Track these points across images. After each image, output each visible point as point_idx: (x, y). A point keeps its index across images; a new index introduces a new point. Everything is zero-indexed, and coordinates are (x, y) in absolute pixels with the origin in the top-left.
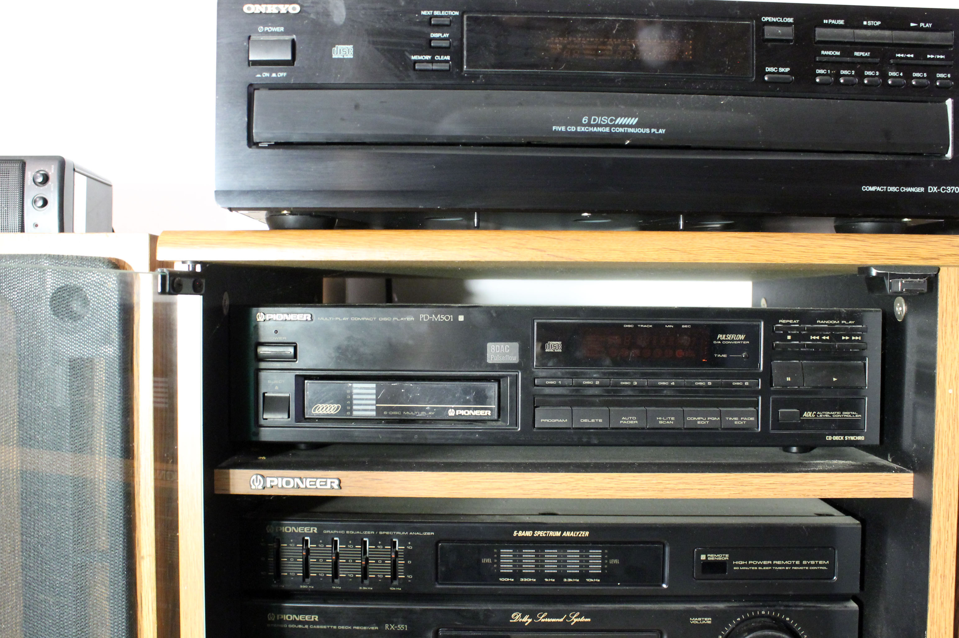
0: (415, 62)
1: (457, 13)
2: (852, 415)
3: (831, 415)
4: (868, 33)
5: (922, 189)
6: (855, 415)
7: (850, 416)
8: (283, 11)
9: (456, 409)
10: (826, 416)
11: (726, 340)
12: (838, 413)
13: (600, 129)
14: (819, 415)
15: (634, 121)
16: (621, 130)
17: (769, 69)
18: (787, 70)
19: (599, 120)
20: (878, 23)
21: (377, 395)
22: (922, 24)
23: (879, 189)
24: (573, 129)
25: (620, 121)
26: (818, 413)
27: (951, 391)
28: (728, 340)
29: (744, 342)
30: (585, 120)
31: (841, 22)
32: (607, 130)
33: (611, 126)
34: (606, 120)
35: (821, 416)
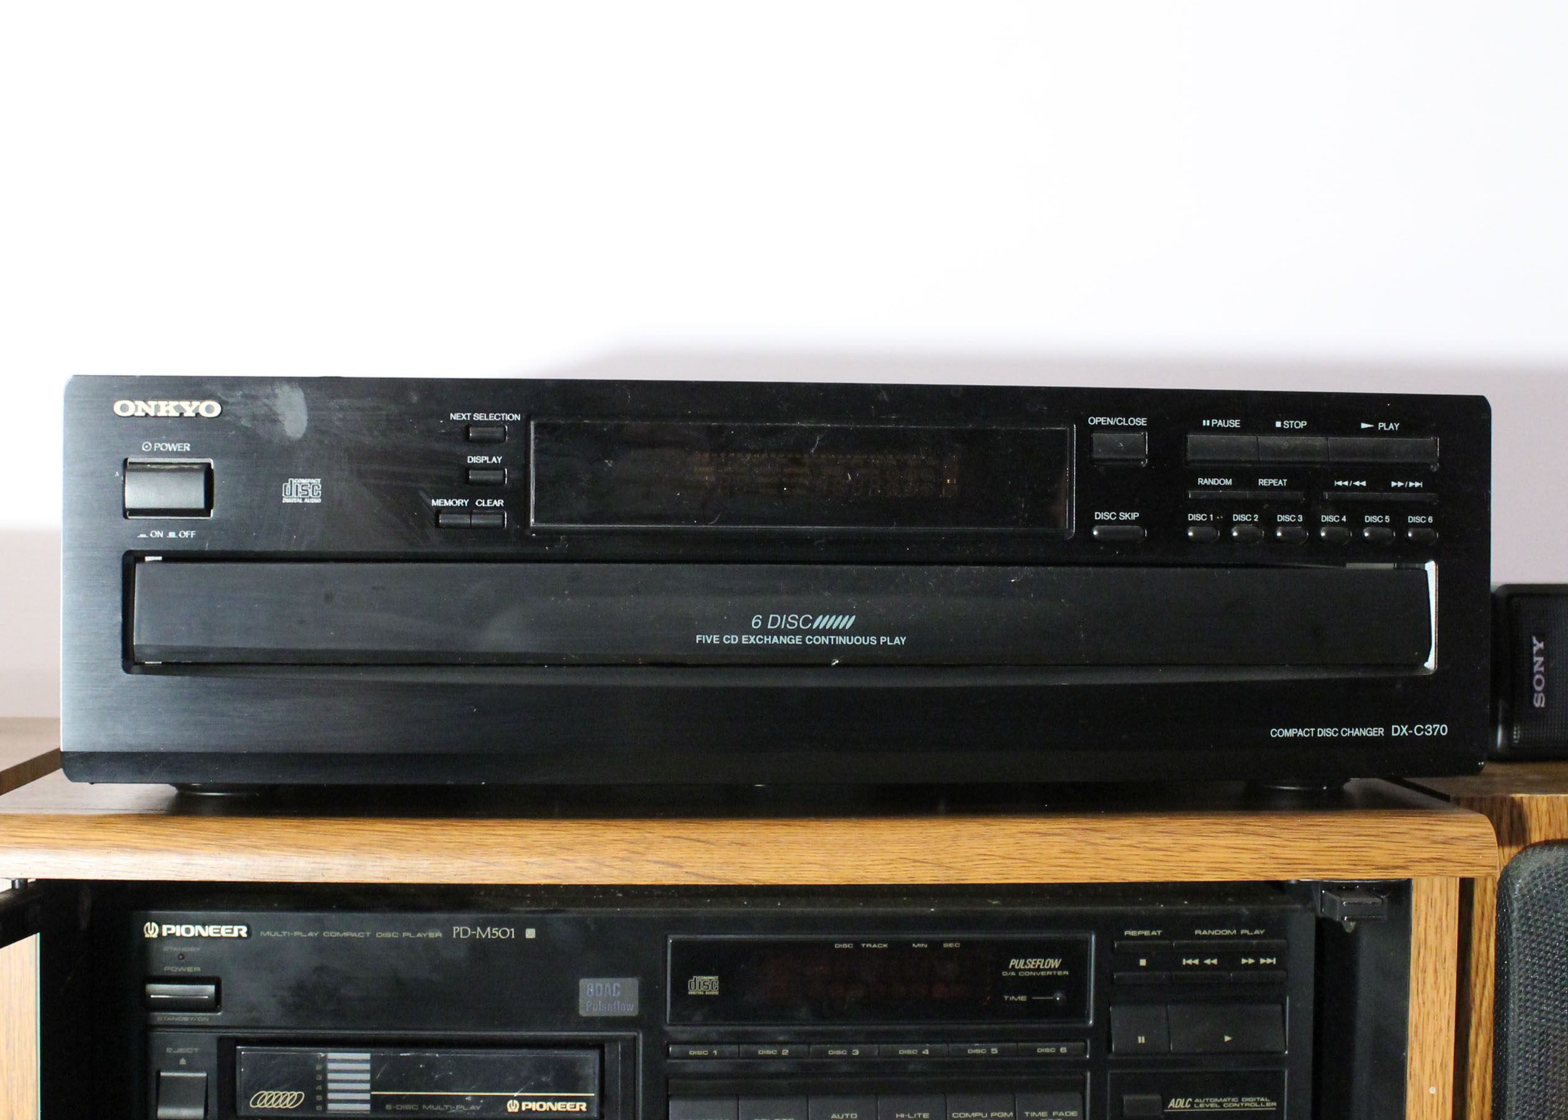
0: (439, 510)
1: (516, 417)
2: (1259, 1103)
3: (1221, 1104)
4: (1284, 442)
5: (1381, 731)
6: (1264, 1103)
7: (1256, 1105)
8: (189, 413)
9: (521, 1099)
10: (1212, 1105)
11: (1025, 970)
12: (1233, 1100)
13: (785, 640)
14: (1198, 1104)
15: (847, 622)
16: (824, 640)
17: (1100, 516)
18: (1135, 515)
19: (782, 622)
20: (1302, 424)
21: (373, 1072)
22: (1382, 425)
23: (1301, 733)
24: (733, 639)
25: (821, 622)
26: (1197, 1100)
27: (1433, 1091)
28: (1030, 970)
29: (1059, 973)
30: (756, 621)
31: (1235, 423)
32: (797, 640)
33: (805, 633)
34: (794, 621)
35: (1201, 1106)
